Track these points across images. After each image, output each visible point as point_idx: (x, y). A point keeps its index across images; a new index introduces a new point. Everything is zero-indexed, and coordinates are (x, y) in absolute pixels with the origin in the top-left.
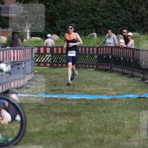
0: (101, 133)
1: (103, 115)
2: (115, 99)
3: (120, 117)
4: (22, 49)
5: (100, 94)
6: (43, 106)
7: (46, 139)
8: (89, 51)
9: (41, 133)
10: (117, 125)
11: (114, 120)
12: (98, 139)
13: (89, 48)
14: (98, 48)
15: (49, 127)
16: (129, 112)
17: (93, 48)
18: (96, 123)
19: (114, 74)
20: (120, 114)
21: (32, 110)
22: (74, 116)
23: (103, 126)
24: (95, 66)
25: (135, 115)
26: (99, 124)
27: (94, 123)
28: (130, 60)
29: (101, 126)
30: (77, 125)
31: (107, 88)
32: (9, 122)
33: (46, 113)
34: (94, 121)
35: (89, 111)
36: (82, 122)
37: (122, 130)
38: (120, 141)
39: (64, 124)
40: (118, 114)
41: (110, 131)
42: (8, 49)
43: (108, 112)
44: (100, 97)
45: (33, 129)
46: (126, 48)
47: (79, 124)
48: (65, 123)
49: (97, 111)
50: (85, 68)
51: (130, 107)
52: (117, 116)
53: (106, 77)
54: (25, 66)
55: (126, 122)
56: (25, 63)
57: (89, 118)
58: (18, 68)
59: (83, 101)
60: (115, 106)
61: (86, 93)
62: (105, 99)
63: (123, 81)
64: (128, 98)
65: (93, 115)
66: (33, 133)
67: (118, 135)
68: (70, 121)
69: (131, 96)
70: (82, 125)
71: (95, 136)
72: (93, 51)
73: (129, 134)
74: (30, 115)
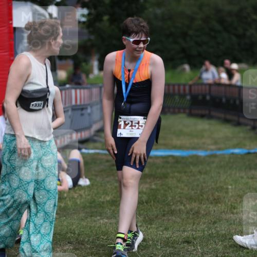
0: (195, 202)
1: (198, 177)
2: (215, 156)
3: (222, 179)
4: (87, 88)
5: (194, 148)
8: (179, 90)
9: (113, 203)
10: (218, 192)
11: (213, 184)
12: (191, 210)
13: (179, 85)
14: (190, 86)
17: (184, 85)
18: (188, 189)
19: (213, 122)
20: (222, 175)
21: (101, 171)
22: (158, 179)
23: (199, 192)
24: (187, 111)
25: (242, 178)
26: (193, 190)
27: (186, 188)
28: (235, 102)
29: (195, 193)
30: (162, 191)
31: (203, 140)
32: (70, 189)
34: (186, 185)
35: (179, 172)
36: (169, 188)
37: (224, 197)
39: (144, 190)
40: (220, 176)
41: (208, 199)
42: (68, 88)
43: (206, 173)
44: (194, 152)
45: (103, 197)
46: (230, 85)
47: (166, 191)
48: (147, 188)
49: (191, 172)
50: (174, 113)
51: (234, 166)
52: (218, 178)
53: (203, 125)
54: (92, 111)
55: (230, 187)
56: (91, 107)
57: (179, 181)
58: (82, 115)
59: (170, 158)
60: (215, 165)
61: (175, 148)
62: (200, 156)
63: (225, 131)
64: (233, 154)
65: (185, 178)
66: (103, 203)
67: (220, 205)
68: (153, 187)
69: (237, 151)
70: (170, 191)
71: (187, 206)
72: (184, 90)
73: (234, 203)
74: (98, 179)
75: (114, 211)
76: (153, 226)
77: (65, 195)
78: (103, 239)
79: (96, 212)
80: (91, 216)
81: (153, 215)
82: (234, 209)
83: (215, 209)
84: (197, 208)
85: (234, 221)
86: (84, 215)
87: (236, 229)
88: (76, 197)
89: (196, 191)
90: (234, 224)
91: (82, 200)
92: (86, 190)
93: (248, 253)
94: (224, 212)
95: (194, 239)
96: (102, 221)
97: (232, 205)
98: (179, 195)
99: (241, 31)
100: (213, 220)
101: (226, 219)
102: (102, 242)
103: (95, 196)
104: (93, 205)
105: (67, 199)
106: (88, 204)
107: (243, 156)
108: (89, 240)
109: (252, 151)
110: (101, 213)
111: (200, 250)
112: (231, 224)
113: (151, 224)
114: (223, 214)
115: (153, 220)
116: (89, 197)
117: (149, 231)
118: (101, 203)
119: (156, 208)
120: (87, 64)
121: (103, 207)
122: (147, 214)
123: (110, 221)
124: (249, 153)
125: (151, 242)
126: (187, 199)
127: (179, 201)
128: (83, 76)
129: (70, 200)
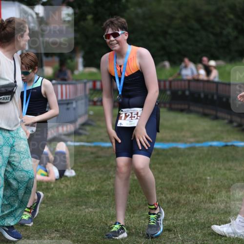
0: (176, 192)
1: (178, 168)
2: (194, 148)
3: (201, 170)
4: (72, 84)
5: (174, 141)
6: (100, 157)
7: (105, 201)
8: (160, 86)
9: (98, 193)
10: (197, 182)
11: (192, 175)
12: (172, 199)
13: (160, 81)
14: (170, 82)
15: (109, 184)
16: (212, 164)
17: (165, 81)
18: (169, 180)
19: (192, 116)
20: (200, 167)
21: (86, 163)
23: (179, 182)
24: (168, 106)
25: (220, 169)
26: (173, 180)
27: (167, 179)
28: (213, 97)
29: (175, 184)
31: (183, 134)
32: (56, 180)
33: (104, 166)
34: (167, 176)
35: (160, 164)
37: (203, 188)
38: (201, 202)
40: (199, 168)
41: (187, 190)
43: (185, 165)
44: (174, 145)
45: (88, 187)
46: (208, 81)
49: (171, 163)
51: (213, 158)
52: (197, 170)
53: (182, 119)
54: (77, 106)
55: (208, 178)
56: (76, 102)
57: (160, 172)
58: (68, 109)
60: (194, 157)
62: (180, 149)
63: (203, 124)
64: (211, 146)
65: (165, 169)
66: (88, 193)
67: (199, 195)
69: (215, 143)
71: (168, 196)
72: (165, 86)
73: (213, 193)
74: (84, 170)
75: (98, 201)
76: (136, 215)
77: (52, 185)
78: (88, 227)
79: (82, 201)
80: (77, 206)
81: (136, 205)
82: (213, 198)
83: (195, 199)
84: (177, 198)
85: (213, 210)
86: (70, 204)
87: (214, 218)
88: (62, 187)
89: (176, 182)
90: (213, 213)
91: (68, 190)
92: (72, 180)
93: (226, 240)
94: (203, 201)
95: (175, 227)
96: (87, 210)
97: (210, 195)
98: (160, 185)
99: (218, 30)
100: (193, 210)
101: (204, 209)
102: (87, 230)
103: (81, 186)
104: (79, 195)
105: (54, 189)
106: (74, 194)
107: (221, 149)
108: (75, 228)
109: (229, 144)
110: (86, 203)
111: (180, 238)
112: (210, 213)
113: (134, 213)
114: (202, 203)
115: (136, 209)
116: (75, 188)
117: (132, 220)
118: (86, 193)
119: (139, 198)
120: (72, 61)
121: (88, 197)
122: (130, 204)
123: (95, 210)
124: (226, 146)
125: (133, 230)
126: (167, 189)
127: (160, 191)
128: (69, 73)
129: (57, 190)
